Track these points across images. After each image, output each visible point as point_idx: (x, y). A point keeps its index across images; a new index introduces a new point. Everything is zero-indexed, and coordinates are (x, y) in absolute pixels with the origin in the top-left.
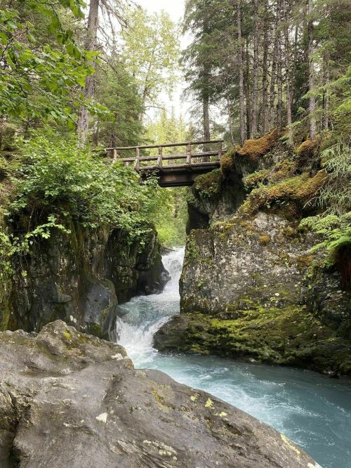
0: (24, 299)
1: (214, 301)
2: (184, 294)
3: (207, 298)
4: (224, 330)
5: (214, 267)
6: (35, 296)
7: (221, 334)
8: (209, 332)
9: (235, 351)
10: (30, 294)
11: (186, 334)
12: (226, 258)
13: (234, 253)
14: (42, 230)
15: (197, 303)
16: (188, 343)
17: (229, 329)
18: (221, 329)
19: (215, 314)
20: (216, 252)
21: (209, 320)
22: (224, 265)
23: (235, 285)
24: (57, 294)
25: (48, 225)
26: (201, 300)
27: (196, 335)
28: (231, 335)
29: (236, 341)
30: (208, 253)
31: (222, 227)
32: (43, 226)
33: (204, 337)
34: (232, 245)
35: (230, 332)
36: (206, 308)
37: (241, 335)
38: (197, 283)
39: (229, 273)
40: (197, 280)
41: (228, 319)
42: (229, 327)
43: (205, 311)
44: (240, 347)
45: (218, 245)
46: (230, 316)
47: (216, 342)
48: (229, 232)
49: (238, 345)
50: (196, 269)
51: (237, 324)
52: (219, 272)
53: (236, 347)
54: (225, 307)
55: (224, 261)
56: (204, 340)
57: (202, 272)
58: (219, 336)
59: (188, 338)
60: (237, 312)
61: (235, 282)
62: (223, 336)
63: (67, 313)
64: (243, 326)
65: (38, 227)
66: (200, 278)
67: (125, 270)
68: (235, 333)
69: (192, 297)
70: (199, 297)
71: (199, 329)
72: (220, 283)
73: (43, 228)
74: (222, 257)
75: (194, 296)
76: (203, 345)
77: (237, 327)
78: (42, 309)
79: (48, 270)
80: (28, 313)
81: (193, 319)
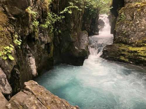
0: (57, 40)
1: (130, 39)
2: (116, 36)
3: (127, 38)
4: (136, 52)
5: (132, 25)
6: (61, 39)
7: (134, 53)
8: (128, 52)
9: (141, 61)
10: (59, 38)
11: (118, 53)
12: (139, 21)
13: (144, 18)
14: (67, 10)
15: (122, 40)
16: (119, 56)
17: (138, 51)
18: (134, 51)
19: (131, 44)
20: (134, 18)
21: (128, 47)
22: (138, 24)
23: (142, 33)
24: (70, 38)
25: (71, 7)
26: (124, 39)
27: (122, 53)
28: (139, 54)
29: (142, 56)
30: (130, 18)
31: (139, 6)
32: (68, 7)
33: (126, 54)
34: (143, 15)
35: (139, 53)
36: (126, 42)
37: (144, 54)
38: (123, 32)
39: (140, 27)
40: (123, 30)
41: (137, 47)
42: (138, 50)
43: (126, 43)
44: (144, 59)
45: (136, 15)
46: (138, 46)
47: (131, 56)
48: (143, 8)
49: (143, 58)
50: (123, 25)
51: (142, 49)
52: (135, 27)
53: (142, 59)
54: (136, 42)
55: (138, 22)
56: (126, 55)
57: (126, 27)
58: (133, 54)
59: (119, 54)
60: (141, 44)
61: (142, 31)
62: (135, 54)
63: (74, 46)
64: (145, 50)
65: (65, 8)
66: (124, 30)
67: (87, 25)
68: (141, 53)
69: (120, 38)
70: (123, 38)
71: (124, 50)
72: (134, 32)
73: (68, 9)
74: (137, 20)
75: (121, 37)
76: (125, 57)
77: (142, 51)
78: (64, 44)
79: (66, 28)
80: (59, 45)
81: (120, 46)
